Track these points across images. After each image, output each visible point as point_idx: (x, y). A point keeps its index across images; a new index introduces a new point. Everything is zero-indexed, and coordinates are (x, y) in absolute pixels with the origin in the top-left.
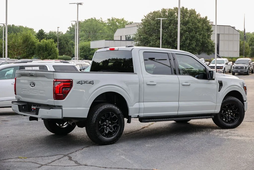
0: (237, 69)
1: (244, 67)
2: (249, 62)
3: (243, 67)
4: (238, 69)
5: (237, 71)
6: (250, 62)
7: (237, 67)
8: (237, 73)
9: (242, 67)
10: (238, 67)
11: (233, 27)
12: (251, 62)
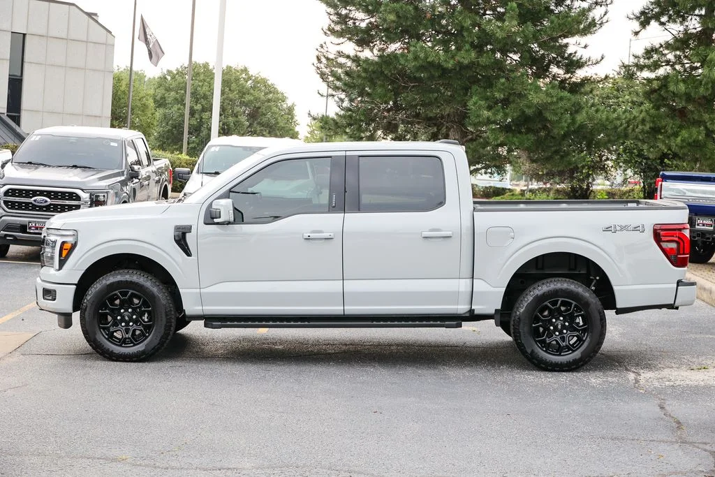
0: (20, 206)
1: (78, 198)
2: (132, 157)
3: (72, 196)
4: (27, 206)
5: (23, 228)
6: (139, 162)
7: (20, 193)
8: (17, 241)
9: (63, 195)
10: (29, 194)
11: (90, 15)
12: (145, 162)
